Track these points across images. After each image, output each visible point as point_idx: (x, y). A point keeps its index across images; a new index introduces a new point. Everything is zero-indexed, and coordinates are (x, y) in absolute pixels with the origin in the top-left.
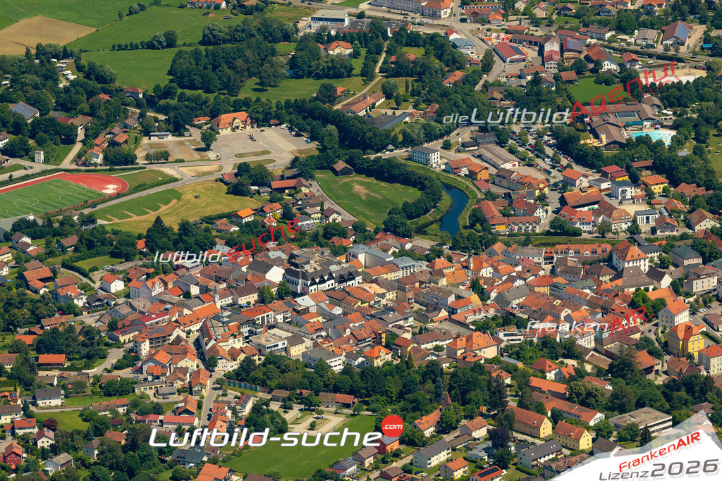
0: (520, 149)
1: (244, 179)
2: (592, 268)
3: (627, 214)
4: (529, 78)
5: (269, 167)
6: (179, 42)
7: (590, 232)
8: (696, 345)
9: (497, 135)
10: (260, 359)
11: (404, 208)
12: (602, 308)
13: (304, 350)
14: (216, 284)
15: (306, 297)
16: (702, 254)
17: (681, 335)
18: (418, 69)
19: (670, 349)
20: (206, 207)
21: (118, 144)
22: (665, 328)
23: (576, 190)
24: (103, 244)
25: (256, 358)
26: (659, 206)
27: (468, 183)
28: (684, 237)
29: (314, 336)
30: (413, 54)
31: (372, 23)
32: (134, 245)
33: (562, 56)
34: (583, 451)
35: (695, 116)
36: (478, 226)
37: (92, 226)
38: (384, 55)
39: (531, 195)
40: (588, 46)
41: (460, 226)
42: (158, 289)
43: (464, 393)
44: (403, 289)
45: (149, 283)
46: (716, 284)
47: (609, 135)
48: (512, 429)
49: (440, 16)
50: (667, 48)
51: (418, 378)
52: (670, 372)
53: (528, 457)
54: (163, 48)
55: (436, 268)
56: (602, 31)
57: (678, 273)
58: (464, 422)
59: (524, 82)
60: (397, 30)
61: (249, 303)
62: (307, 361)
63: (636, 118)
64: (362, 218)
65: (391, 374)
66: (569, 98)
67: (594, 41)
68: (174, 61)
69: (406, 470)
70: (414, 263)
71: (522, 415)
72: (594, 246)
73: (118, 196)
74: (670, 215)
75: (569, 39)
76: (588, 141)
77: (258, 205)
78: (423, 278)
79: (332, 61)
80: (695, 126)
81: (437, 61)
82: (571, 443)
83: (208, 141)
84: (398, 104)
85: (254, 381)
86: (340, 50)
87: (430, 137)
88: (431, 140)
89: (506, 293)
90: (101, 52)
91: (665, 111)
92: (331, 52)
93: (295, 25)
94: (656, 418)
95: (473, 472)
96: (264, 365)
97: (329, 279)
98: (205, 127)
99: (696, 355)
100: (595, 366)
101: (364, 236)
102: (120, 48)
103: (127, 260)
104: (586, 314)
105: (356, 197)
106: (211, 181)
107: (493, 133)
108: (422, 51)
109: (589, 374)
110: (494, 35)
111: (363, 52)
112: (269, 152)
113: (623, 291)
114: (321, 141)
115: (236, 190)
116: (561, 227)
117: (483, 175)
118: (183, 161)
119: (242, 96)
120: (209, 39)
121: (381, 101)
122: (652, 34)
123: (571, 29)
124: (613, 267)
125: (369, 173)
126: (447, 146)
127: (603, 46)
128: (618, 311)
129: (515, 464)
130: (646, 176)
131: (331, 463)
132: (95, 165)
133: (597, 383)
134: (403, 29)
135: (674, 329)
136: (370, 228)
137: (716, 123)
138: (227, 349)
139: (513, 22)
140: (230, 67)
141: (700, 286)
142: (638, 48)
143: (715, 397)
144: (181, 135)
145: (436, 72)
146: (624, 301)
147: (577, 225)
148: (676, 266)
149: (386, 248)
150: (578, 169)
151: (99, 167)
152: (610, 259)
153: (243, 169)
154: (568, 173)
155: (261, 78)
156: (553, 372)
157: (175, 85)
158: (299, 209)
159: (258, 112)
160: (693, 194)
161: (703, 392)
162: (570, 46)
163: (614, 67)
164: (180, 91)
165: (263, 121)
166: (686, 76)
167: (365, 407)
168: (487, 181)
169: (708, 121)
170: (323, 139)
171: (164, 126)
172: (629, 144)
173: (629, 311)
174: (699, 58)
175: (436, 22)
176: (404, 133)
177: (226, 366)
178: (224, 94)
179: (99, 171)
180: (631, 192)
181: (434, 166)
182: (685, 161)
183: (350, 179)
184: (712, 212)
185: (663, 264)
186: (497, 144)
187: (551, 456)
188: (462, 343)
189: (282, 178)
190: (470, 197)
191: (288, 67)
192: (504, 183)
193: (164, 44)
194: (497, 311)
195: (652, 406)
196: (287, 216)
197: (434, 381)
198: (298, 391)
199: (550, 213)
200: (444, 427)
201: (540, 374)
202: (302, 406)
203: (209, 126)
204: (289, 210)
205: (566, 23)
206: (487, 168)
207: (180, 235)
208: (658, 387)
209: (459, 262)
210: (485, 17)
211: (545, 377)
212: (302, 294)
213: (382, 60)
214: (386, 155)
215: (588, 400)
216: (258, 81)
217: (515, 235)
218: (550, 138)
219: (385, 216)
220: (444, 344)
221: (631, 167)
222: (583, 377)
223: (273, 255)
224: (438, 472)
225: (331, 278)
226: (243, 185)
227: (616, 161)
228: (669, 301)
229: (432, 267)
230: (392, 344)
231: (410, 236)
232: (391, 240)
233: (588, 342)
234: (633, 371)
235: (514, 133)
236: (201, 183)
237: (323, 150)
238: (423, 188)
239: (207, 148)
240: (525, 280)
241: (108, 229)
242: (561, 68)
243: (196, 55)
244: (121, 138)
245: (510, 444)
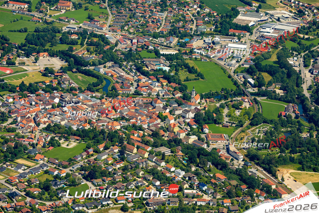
0: (126, 69)
1: (47, 72)
2: (147, 105)
3: (156, 90)
4: (128, 49)
5: (54, 69)
6: (28, 31)
7: (145, 95)
8: (176, 129)
9: (119, 65)
10: (52, 125)
11: (93, 84)
12: (150, 117)
13: (65, 123)
14: (39, 102)
15: (66, 108)
16: (178, 103)
17: (172, 126)
18: (97, 44)
19: (168, 130)
20: (35, 79)
21: (11, 59)
22: (167, 124)
23: (142, 82)
24: (7, 88)
25: (51, 124)
26: (165, 89)
27: (111, 78)
28: (172, 98)
29: (68, 119)
30: (96, 40)
31: (84, 30)
32: (16, 89)
33: (138, 44)
34: (145, 158)
35: (175, 64)
36: (114, 91)
37: (3, 82)
38: (87, 39)
39: (129, 83)
40: (145, 41)
41: (109, 90)
42: (23, 102)
43: (112, 139)
44: (93, 107)
45: (20, 100)
46: (181, 112)
47: (151, 67)
48: (125, 150)
49: (103, 29)
50: (167, 44)
51: (98, 133)
52: (168, 137)
53: (130, 158)
54: (23, 32)
55: (102, 102)
56: (149, 37)
57: (171, 108)
58: (112, 147)
59: (127, 50)
60: (91, 32)
61: (49, 108)
62: (66, 126)
63: (159, 63)
64: (80, 86)
65: (91, 132)
66: (140, 56)
67: (147, 40)
68: (27, 36)
69: (95, 160)
70: (96, 100)
71: (128, 146)
72: (147, 99)
73: (10, 74)
74: (168, 92)
75: (140, 39)
76: (145, 69)
77: (51, 80)
78: (99, 105)
79: (72, 40)
80: (175, 67)
81: (102, 42)
82: (142, 155)
83: (36, 60)
84: (91, 54)
85: (51, 131)
86: (74, 37)
87: (100, 64)
88: (100, 65)
89: (122, 110)
90: (5, 32)
91: (167, 62)
92: (72, 37)
93: (62, 29)
94: (166, 150)
95: (114, 162)
96: (54, 126)
97: (72, 103)
98: (35, 56)
99: (176, 132)
100: (148, 134)
101: (82, 91)
102: (11, 31)
103: (13, 93)
104: (145, 118)
105: (79, 79)
106: (37, 72)
107: (118, 64)
108: (98, 39)
109: (146, 136)
110: (118, 36)
111: (81, 38)
112: (54, 65)
113: (155, 112)
114: (69, 63)
115: (44, 75)
116: (137, 93)
117: (115, 76)
118: (29, 65)
119: (46, 48)
120: (37, 31)
121: (86, 52)
122: (163, 39)
123: (140, 36)
124: (152, 105)
125: (82, 73)
126: (105, 67)
127: (149, 41)
128: (154, 118)
129: (126, 160)
130: (161, 80)
131: (74, 156)
132: (4, 64)
133: (149, 138)
134: (92, 32)
135: (170, 125)
136: (83, 89)
137: (181, 66)
138: (43, 121)
139: (124, 33)
140: (43, 39)
141: (177, 112)
142: (159, 43)
143: (182, 145)
144: (28, 58)
145: (102, 45)
146: (156, 115)
147: (142, 93)
148: (170, 106)
149: (88, 95)
150: (142, 76)
151: (5, 65)
152: (151, 103)
153: (46, 69)
154: (139, 77)
155: (52, 43)
156: (136, 134)
157: (27, 43)
158: (62, 82)
159: (51, 53)
160: (175, 86)
161: (179, 143)
162: (140, 41)
163: (152, 48)
164: (28, 45)
165: (52, 56)
166: (173, 52)
167: (83, 141)
168: (116, 78)
169: (179, 65)
170: (69, 62)
171: (24, 55)
172: (156, 70)
173: (157, 118)
174: (176, 47)
175: (102, 31)
176: (93, 62)
177: (42, 126)
178: (41, 47)
179: (5, 66)
180: (157, 84)
181: (101, 72)
182: (173, 76)
183: (77, 74)
184: (180, 91)
185: (167, 105)
186: (119, 67)
187: (137, 159)
188: (110, 124)
189: (58, 72)
190: (111, 82)
191: (59, 41)
192: (121, 79)
193: (24, 31)
194: (120, 116)
195: (165, 146)
196: (59, 83)
197: (103, 135)
198: (64, 135)
199: (134, 88)
200: (106, 148)
201: (133, 135)
202: (65, 139)
203: (36, 56)
204: (60, 82)
205: (139, 34)
206: (116, 74)
207: (29, 87)
208: (166, 141)
209: (109, 101)
210: (116, 31)
211: (134, 136)
212: (64, 107)
213: (86, 41)
214: (87, 68)
215: (147, 143)
216: (51, 44)
217: (124, 94)
218: (134, 67)
219: (87, 86)
220: (105, 124)
221: (157, 77)
222: (145, 136)
223: (56, 94)
224: (104, 161)
225: (73, 102)
226: (46, 74)
227: (153, 75)
228: (169, 116)
229: (101, 102)
230: (90, 123)
231: (94, 92)
232: (89, 93)
233: (145, 126)
234: (159, 136)
235: (124, 65)
236: (34, 72)
237: (69, 65)
238: (98, 78)
239: (36, 62)
240: (127, 107)
241: (8, 83)
242: (137, 47)
243: (33, 35)
244: (11, 57)
245: (125, 154)
